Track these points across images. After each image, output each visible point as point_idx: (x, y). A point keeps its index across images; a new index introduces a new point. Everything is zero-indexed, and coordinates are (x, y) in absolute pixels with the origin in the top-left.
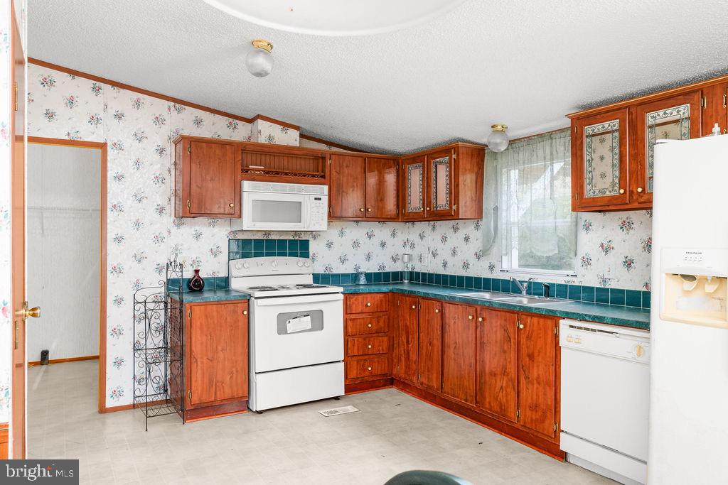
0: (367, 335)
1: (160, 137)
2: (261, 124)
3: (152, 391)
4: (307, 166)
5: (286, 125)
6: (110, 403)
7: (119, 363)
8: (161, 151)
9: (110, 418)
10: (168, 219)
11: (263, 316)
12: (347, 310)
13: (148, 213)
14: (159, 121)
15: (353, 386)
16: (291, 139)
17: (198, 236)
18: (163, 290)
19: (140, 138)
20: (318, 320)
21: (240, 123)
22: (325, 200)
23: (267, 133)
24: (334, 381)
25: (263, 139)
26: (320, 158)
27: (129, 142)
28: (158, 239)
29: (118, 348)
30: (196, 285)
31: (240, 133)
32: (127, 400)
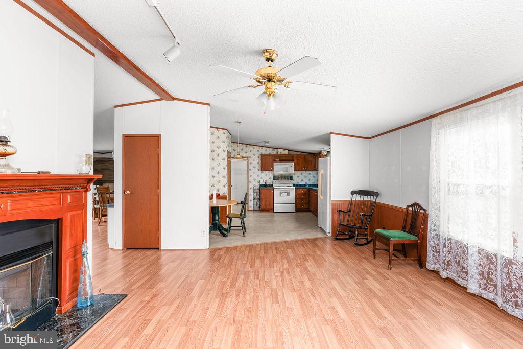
0: (302, 199)
1: (258, 154)
2: (279, 150)
3: (256, 208)
4: (290, 158)
5: (284, 149)
6: (249, 209)
7: (251, 201)
8: (259, 157)
9: (249, 212)
10: (260, 172)
11: (276, 192)
12: (296, 192)
13: (256, 170)
14: (258, 151)
15: (298, 210)
16: (286, 152)
17: (266, 175)
18: (259, 187)
19: (254, 155)
20: (289, 194)
21: (276, 149)
22: (293, 166)
23: (280, 151)
24: (292, 208)
25: (279, 153)
26: (293, 156)
27: (252, 156)
28: (258, 176)
29: (251, 198)
30: (266, 185)
31: (274, 152)
32: (252, 209)
